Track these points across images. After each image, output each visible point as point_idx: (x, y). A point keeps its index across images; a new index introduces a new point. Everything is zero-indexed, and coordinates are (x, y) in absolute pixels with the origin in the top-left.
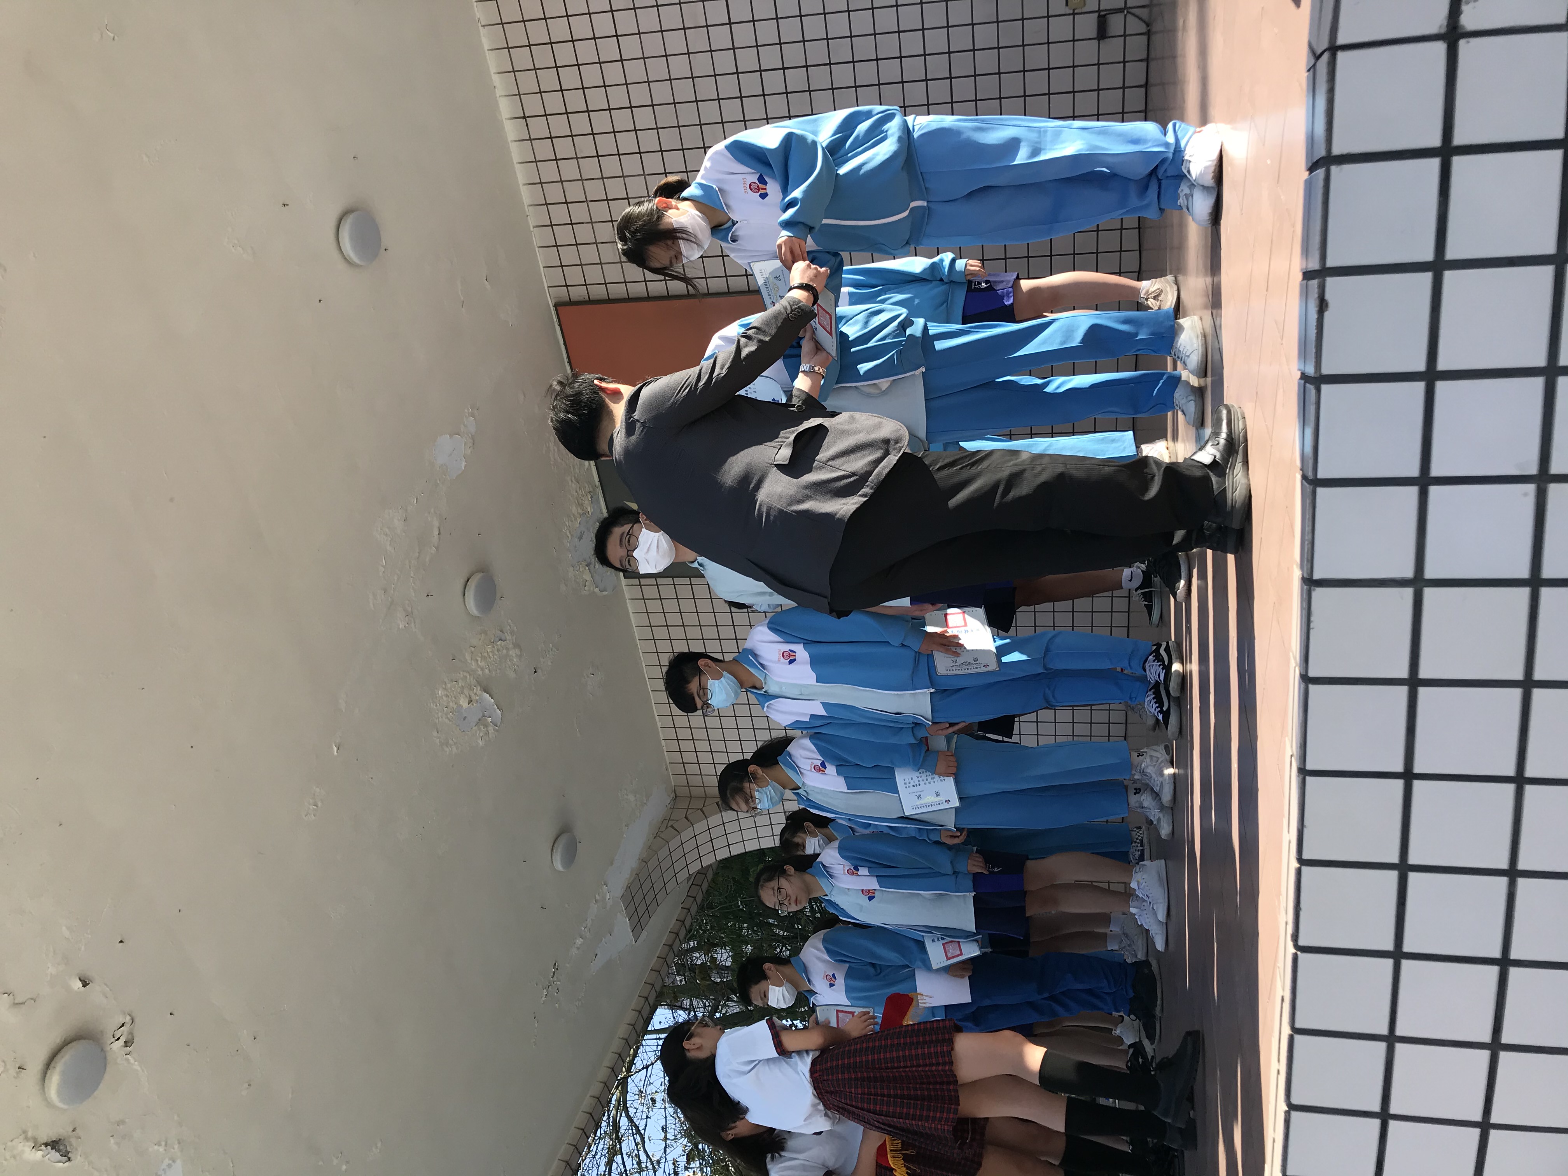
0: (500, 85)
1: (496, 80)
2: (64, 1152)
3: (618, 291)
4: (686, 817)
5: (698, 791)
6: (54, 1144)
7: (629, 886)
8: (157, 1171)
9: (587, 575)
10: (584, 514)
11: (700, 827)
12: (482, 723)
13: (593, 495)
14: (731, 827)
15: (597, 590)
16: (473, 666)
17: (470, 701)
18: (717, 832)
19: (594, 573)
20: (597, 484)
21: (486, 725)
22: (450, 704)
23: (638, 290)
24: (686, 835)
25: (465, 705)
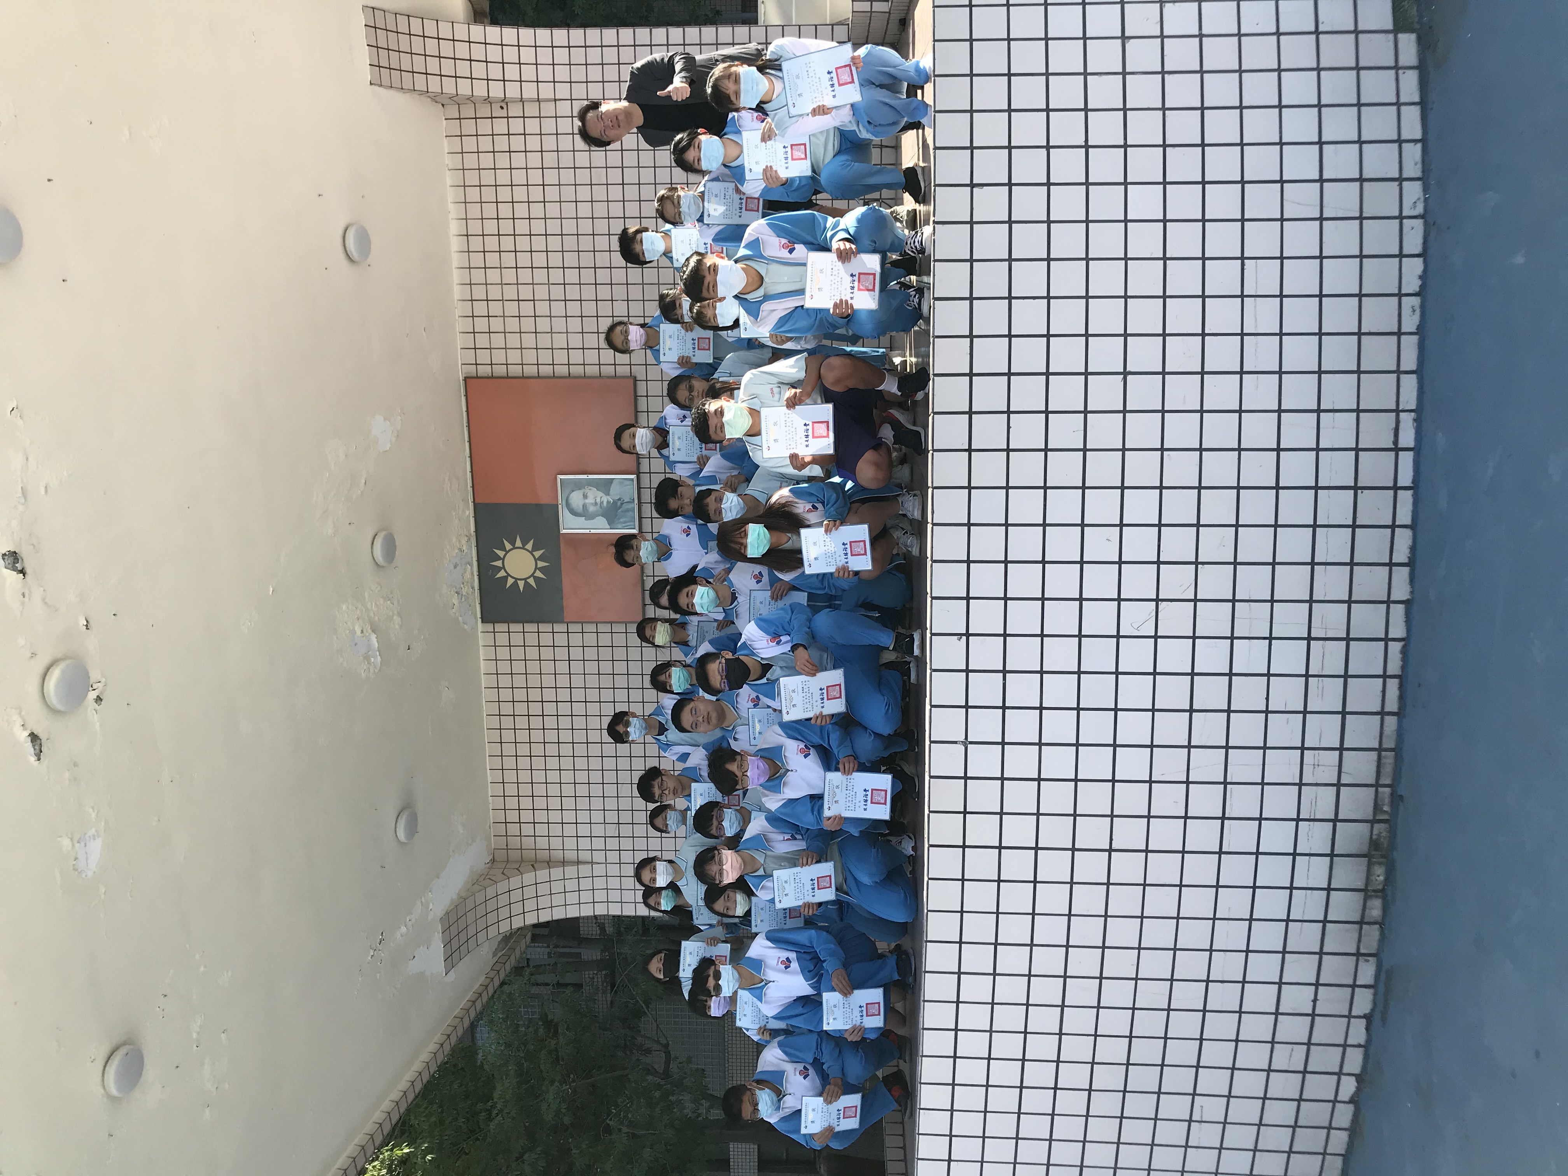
0: (454, 211)
1: (451, 207)
2: (38, 751)
3: (515, 370)
4: (503, 873)
5: (515, 855)
6: (34, 737)
7: (447, 913)
8: (85, 834)
9: (455, 601)
10: (460, 550)
11: (515, 882)
12: (367, 658)
13: (468, 541)
14: (543, 889)
15: (460, 619)
16: (369, 605)
17: (362, 632)
18: (529, 892)
19: (460, 602)
20: (473, 534)
21: (369, 663)
22: (349, 623)
23: (531, 370)
24: (502, 887)
25: (358, 633)
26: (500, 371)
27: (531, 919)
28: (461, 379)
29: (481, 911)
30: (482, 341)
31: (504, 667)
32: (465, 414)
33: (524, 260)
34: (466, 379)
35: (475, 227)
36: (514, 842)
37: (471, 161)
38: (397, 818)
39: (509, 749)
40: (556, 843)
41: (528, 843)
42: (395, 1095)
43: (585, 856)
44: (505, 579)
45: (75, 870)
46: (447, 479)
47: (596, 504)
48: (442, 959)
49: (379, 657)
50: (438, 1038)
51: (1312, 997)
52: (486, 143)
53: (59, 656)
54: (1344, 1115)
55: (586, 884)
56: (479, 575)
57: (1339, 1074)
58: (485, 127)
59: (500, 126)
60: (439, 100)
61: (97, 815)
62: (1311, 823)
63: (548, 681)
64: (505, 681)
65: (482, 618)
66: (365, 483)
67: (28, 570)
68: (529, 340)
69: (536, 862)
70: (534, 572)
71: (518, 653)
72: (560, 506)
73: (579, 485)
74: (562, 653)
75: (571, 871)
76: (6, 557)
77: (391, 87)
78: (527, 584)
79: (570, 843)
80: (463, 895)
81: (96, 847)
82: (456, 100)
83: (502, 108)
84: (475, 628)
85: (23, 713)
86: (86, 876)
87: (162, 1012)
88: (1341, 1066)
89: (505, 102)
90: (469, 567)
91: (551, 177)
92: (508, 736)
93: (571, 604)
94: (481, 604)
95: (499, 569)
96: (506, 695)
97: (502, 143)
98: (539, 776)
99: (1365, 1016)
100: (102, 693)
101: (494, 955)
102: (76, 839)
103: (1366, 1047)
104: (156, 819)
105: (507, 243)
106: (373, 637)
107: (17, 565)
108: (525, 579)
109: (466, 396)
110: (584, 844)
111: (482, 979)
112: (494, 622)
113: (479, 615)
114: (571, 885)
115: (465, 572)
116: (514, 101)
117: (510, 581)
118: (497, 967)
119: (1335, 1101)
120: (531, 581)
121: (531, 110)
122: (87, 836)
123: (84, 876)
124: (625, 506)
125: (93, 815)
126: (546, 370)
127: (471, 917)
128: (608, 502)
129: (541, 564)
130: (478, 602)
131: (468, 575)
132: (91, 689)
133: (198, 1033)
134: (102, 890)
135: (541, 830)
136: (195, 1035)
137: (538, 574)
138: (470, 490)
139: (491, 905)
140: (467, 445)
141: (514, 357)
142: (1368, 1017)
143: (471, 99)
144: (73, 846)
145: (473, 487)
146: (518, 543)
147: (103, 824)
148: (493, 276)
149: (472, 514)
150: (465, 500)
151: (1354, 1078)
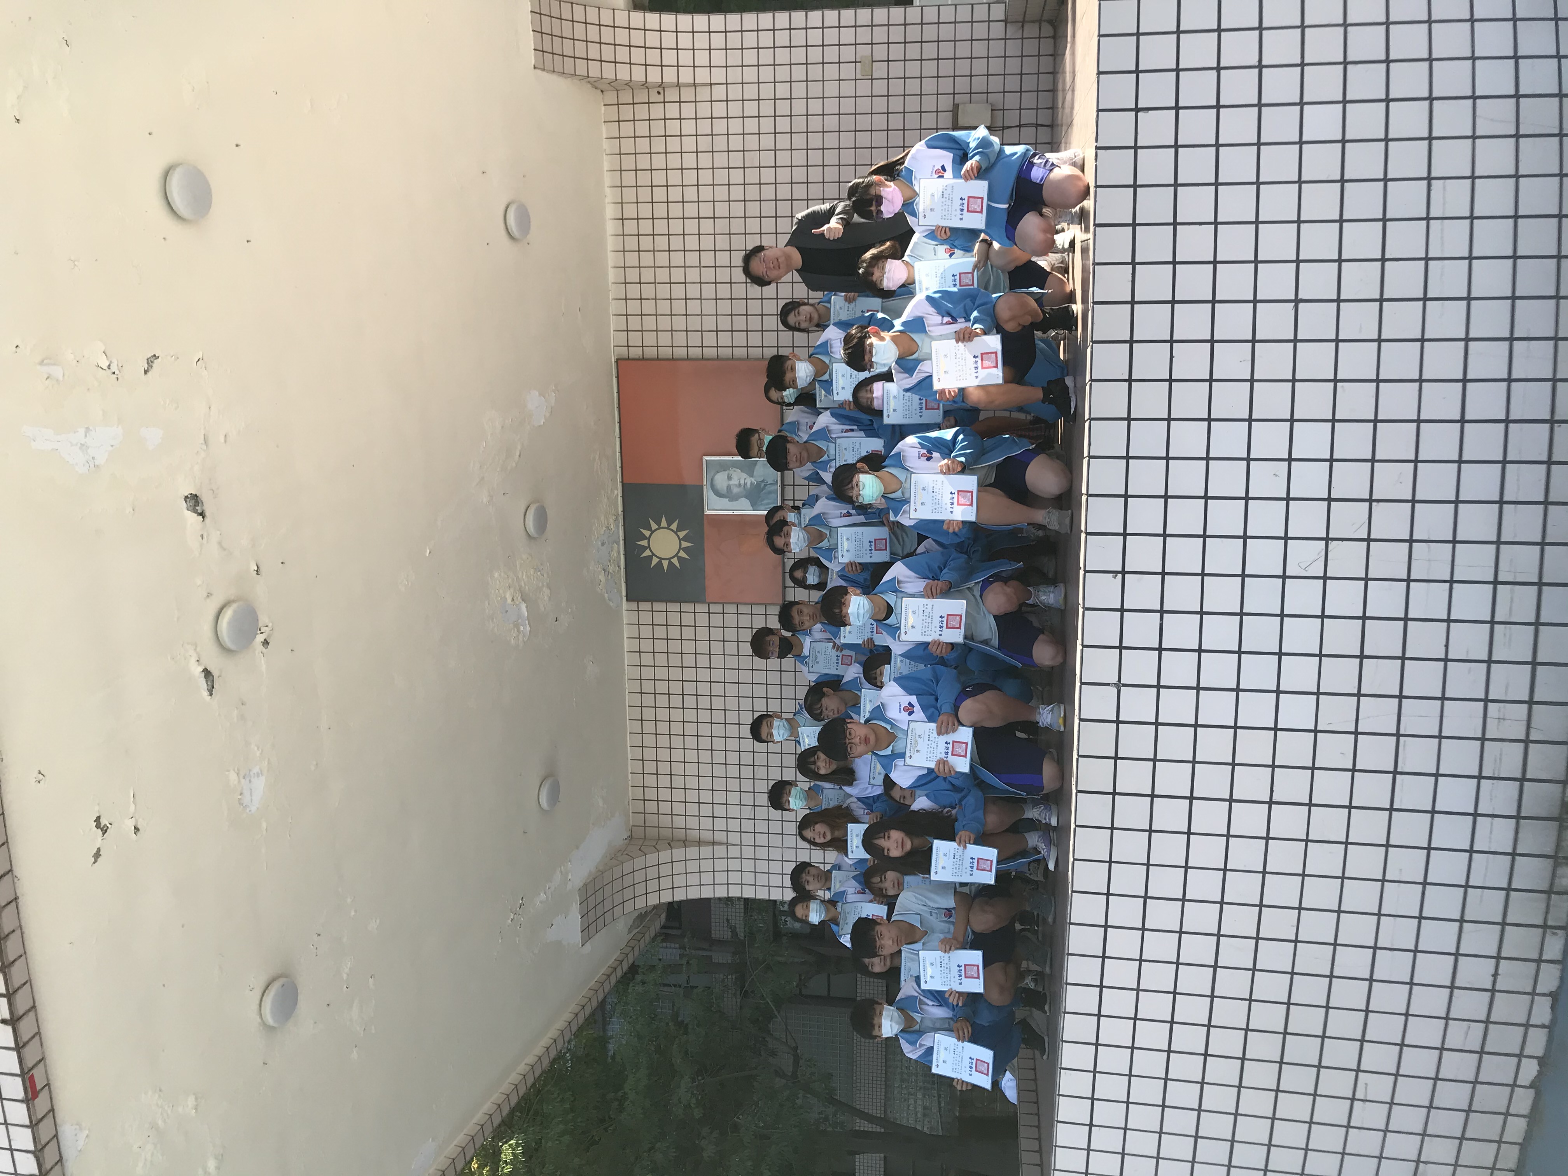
2: (210, 687)
3: (666, 352)
4: (640, 850)
5: (652, 833)
6: (207, 673)
7: (586, 885)
8: (250, 770)
9: (602, 577)
10: (608, 528)
11: (652, 859)
12: (517, 626)
13: (617, 519)
14: (679, 868)
15: (606, 595)
16: (520, 576)
17: (513, 600)
18: (665, 870)
19: (607, 580)
20: (620, 513)
21: (518, 631)
22: (501, 591)
23: (681, 352)
24: (639, 862)
25: (509, 601)
26: (651, 352)
27: (666, 897)
28: (613, 360)
29: (618, 885)
30: (634, 322)
31: (647, 645)
32: (616, 395)
33: (677, 243)
34: (618, 361)
35: (630, 211)
36: (652, 820)
37: (628, 146)
38: (540, 786)
39: (649, 727)
40: (692, 823)
41: (665, 821)
42: (531, 1059)
43: (720, 837)
44: (650, 558)
45: (241, 804)
46: (597, 457)
47: (740, 485)
48: (580, 931)
49: (528, 626)
50: (573, 1007)
51: (1492, 971)
52: (642, 128)
53: (232, 598)
54: (1523, 1101)
55: (720, 865)
56: (625, 554)
57: (1520, 1056)
58: (642, 112)
59: (657, 111)
60: (598, 85)
61: (261, 754)
62: (1495, 781)
63: (689, 660)
64: (647, 659)
65: (627, 596)
66: (520, 456)
67: (207, 514)
68: (679, 323)
69: (673, 840)
70: (678, 552)
71: (660, 632)
72: (705, 488)
73: (724, 467)
74: (702, 633)
75: (706, 851)
76: (188, 500)
77: (554, 71)
78: (671, 564)
79: (707, 823)
80: (601, 868)
81: (260, 784)
82: (615, 85)
83: (659, 93)
84: (620, 606)
85: (198, 649)
86: (250, 811)
87: (315, 951)
88: (1522, 1048)
89: (662, 86)
90: (616, 546)
91: (705, 160)
92: (649, 714)
93: (713, 585)
94: (626, 582)
95: (644, 548)
96: (648, 673)
97: (658, 128)
98: (677, 755)
99: (1550, 994)
100: (269, 636)
101: (630, 932)
102: (242, 774)
103: (1550, 1028)
104: (315, 763)
105: (661, 226)
106: (523, 607)
107: (197, 508)
108: (669, 559)
109: (618, 377)
110: (720, 824)
111: (617, 955)
112: (638, 600)
113: (624, 593)
114: (707, 865)
115: (612, 551)
116: (671, 85)
117: (655, 561)
118: (632, 943)
119: (1514, 1085)
120: (675, 561)
121: (687, 94)
122: (252, 773)
123: (248, 811)
124: (769, 488)
125: (258, 754)
126: (695, 352)
127: (608, 890)
128: (752, 484)
129: (685, 544)
130: (623, 580)
131: (614, 554)
132: (259, 632)
133: (348, 975)
134: (264, 825)
135: (679, 808)
136: (345, 976)
137: (682, 554)
138: (619, 470)
139: (628, 880)
140: (617, 425)
141: (665, 339)
142: (1554, 996)
143: (629, 84)
144: (239, 782)
145: (622, 467)
146: (664, 523)
147: (266, 763)
148: (647, 259)
149: (620, 495)
150: (614, 480)
151: (1535, 1062)
